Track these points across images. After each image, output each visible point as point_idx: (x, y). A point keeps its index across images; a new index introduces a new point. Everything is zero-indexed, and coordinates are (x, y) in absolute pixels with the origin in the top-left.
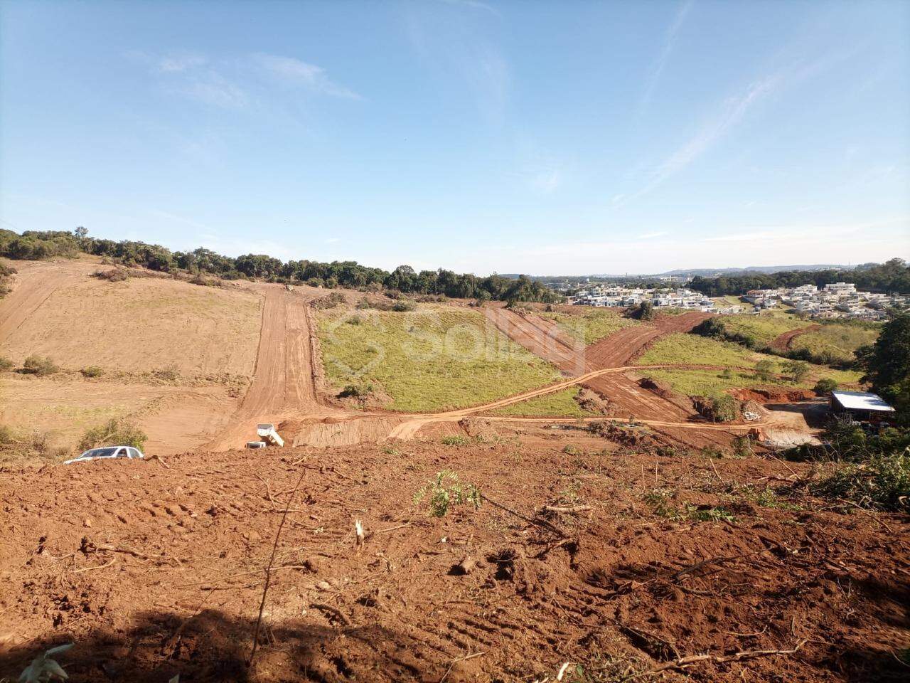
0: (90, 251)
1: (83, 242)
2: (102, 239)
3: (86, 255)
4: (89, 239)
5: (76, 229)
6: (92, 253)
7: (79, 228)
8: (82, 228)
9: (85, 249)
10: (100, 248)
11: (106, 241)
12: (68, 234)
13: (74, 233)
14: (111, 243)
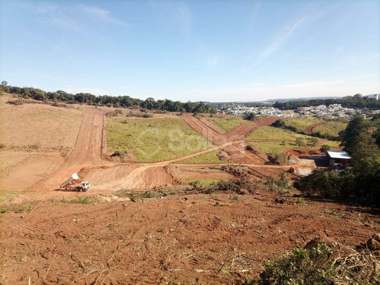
0: (9, 92)
1: (5, 88)
2: (15, 86)
3: (7, 93)
4: (8, 86)
5: (2, 82)
6: (10, 93)
7: (3, 82)
8: (5, 81)
9: (6, 91)
10: (14, 90)
11: (16, 87)
14: (19, 88)
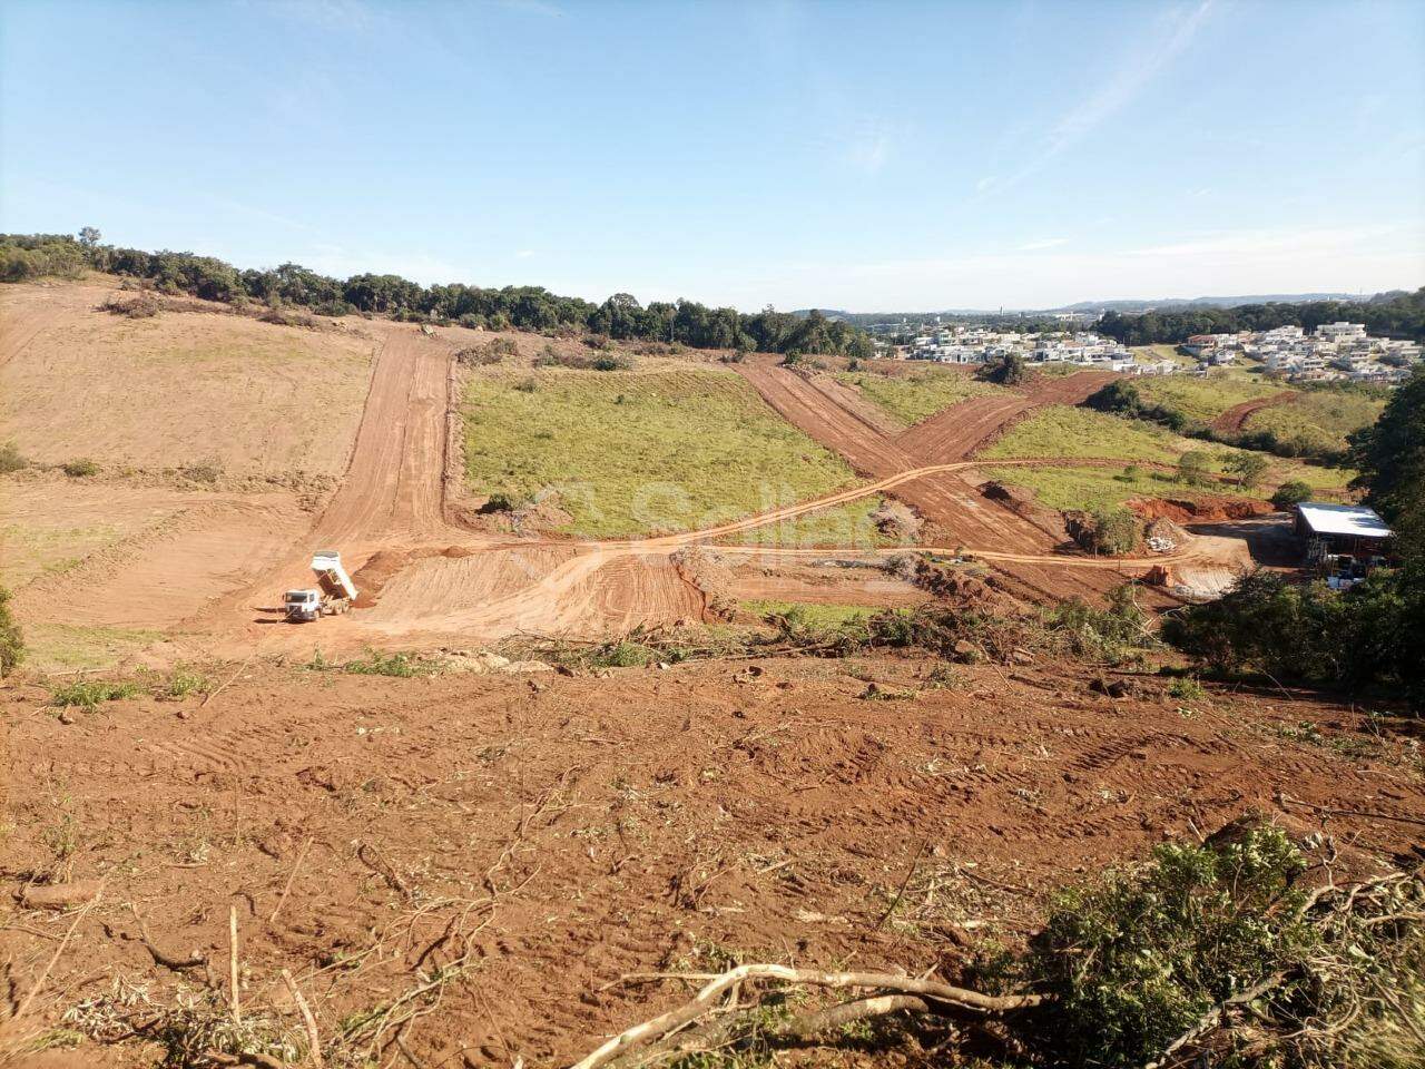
0: (106, 268)
1: (94, 254)
2: (126, 247)
3: (98, 274)
4: (104, 248)
5: (81, 231)
6: (109, 272)
7: (85, 230)
8: (91, 230)
9: (97, 265)
10: (124, 263)
11: (133, 251)
12: (69, 239)
13: (77, 238)
14: (142, 255)
